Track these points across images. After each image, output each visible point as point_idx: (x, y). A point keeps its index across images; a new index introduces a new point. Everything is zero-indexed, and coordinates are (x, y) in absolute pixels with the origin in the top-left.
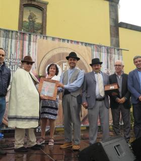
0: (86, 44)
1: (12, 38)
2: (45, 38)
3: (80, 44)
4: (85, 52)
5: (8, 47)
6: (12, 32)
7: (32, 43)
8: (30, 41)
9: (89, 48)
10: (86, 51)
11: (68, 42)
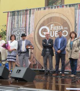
0: (70, 6)
1: (21, 15)
2: (39, 9)
3: (65, 7)
4: (68, 12)
5: (19, 21)
6: (21, 11)
7: (31, 15)
8: (30, 14)
9: (73, 8)
10: (70, 11)
11: (55, 8)
